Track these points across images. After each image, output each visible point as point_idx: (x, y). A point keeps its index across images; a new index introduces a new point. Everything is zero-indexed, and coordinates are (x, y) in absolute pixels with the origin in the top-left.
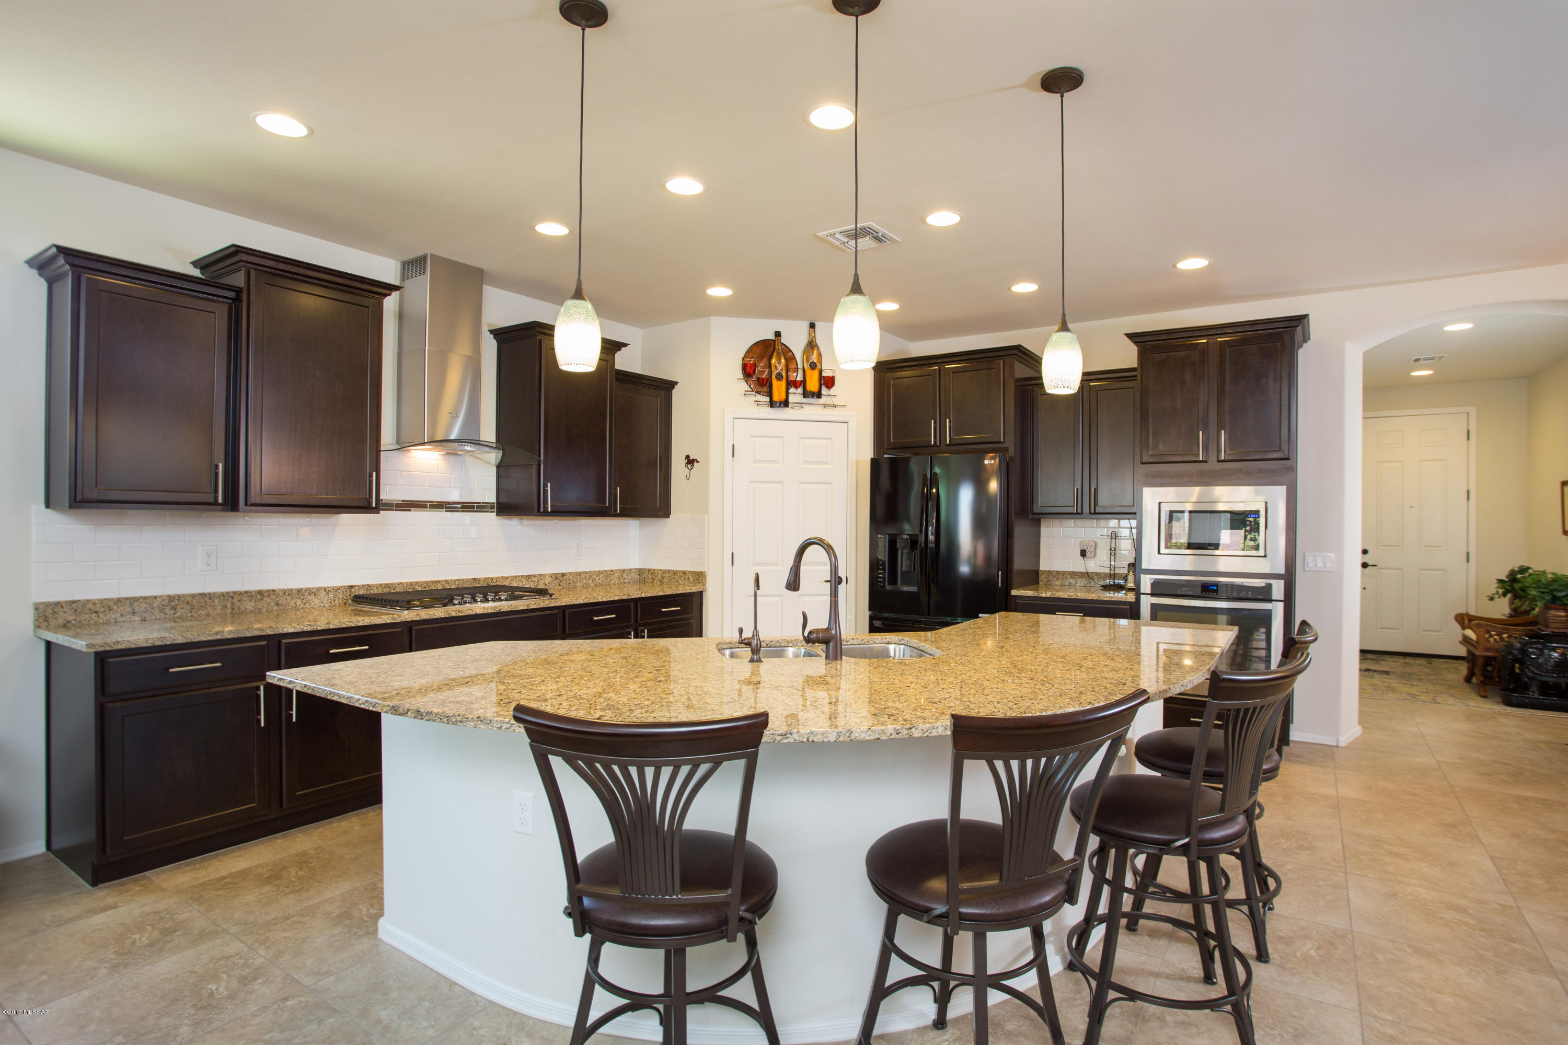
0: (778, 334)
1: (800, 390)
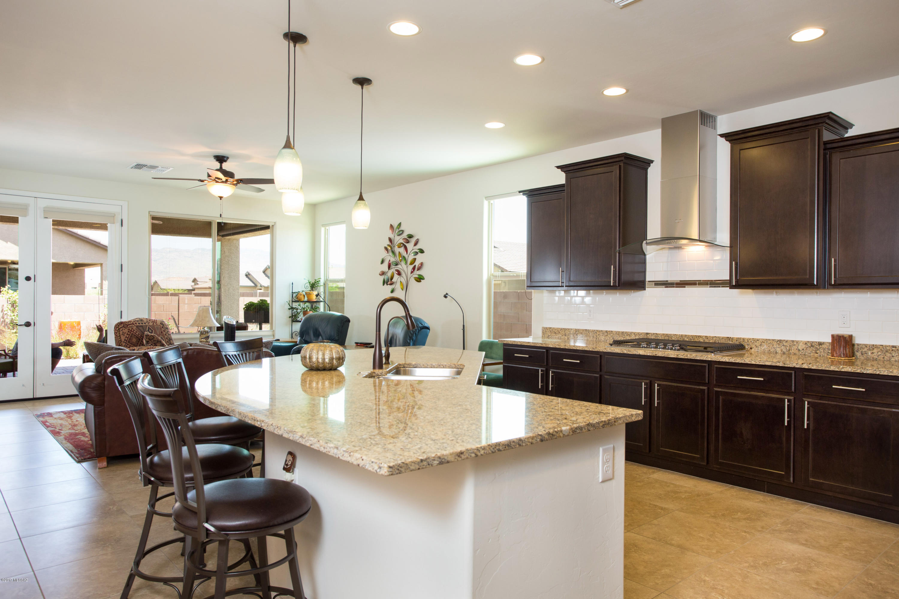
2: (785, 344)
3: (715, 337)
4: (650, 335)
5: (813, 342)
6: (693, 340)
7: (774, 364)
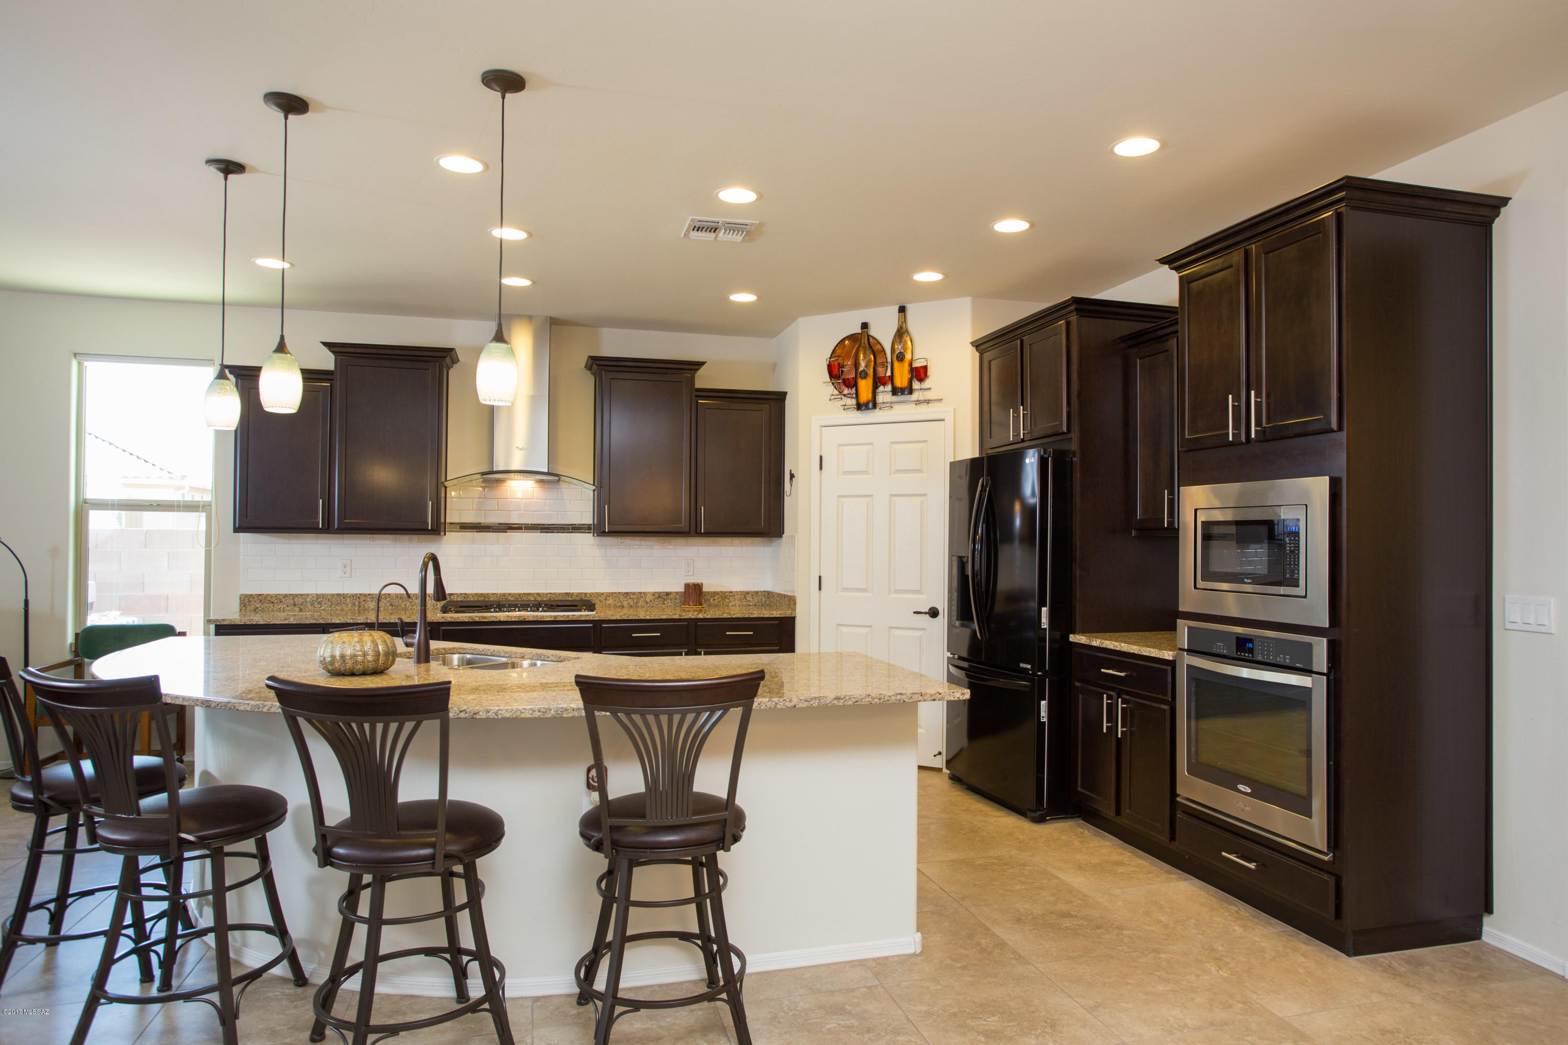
0: (865, 326)
1: (889, 388)
2: (632, 597)
3: (550, 593)
4: (456, 596)
5: (660, 593)
6: (520, 599)
7: (670, 617)
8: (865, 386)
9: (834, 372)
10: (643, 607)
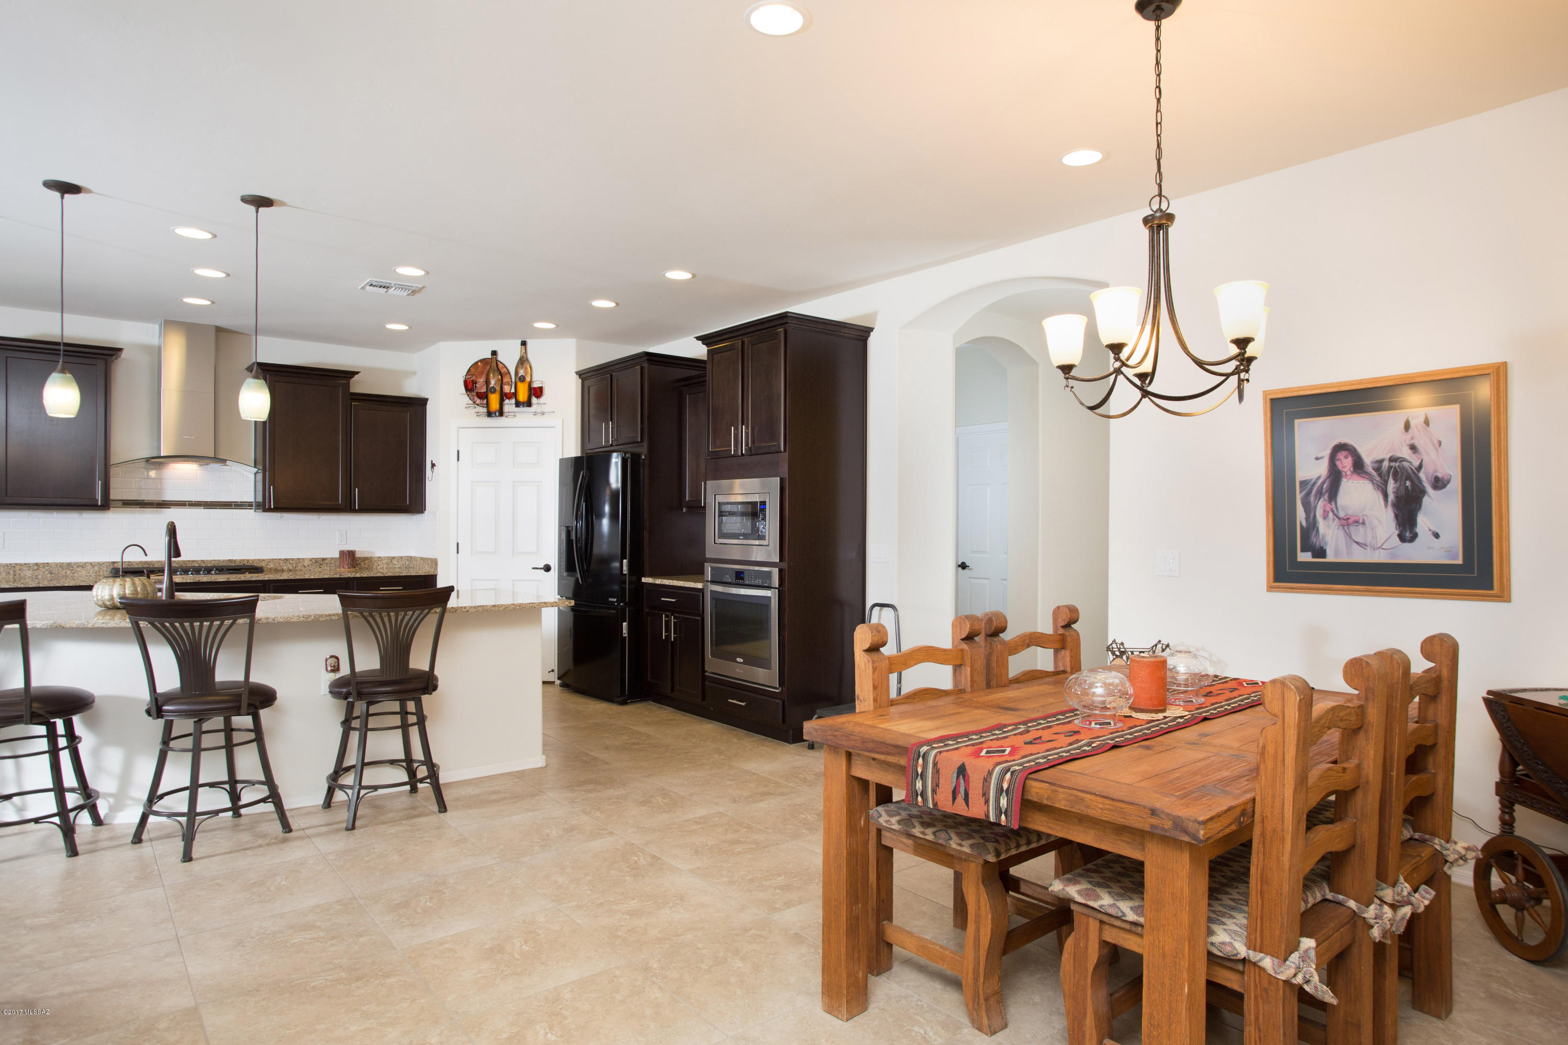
0: (494, 353)
1: (513, 401)
2: (291, 562)
3: (214, 560)
5: (317, 558)
7: (331, 577)
8: (494, 399)
9: (469, 386)
10: (301, 570)
